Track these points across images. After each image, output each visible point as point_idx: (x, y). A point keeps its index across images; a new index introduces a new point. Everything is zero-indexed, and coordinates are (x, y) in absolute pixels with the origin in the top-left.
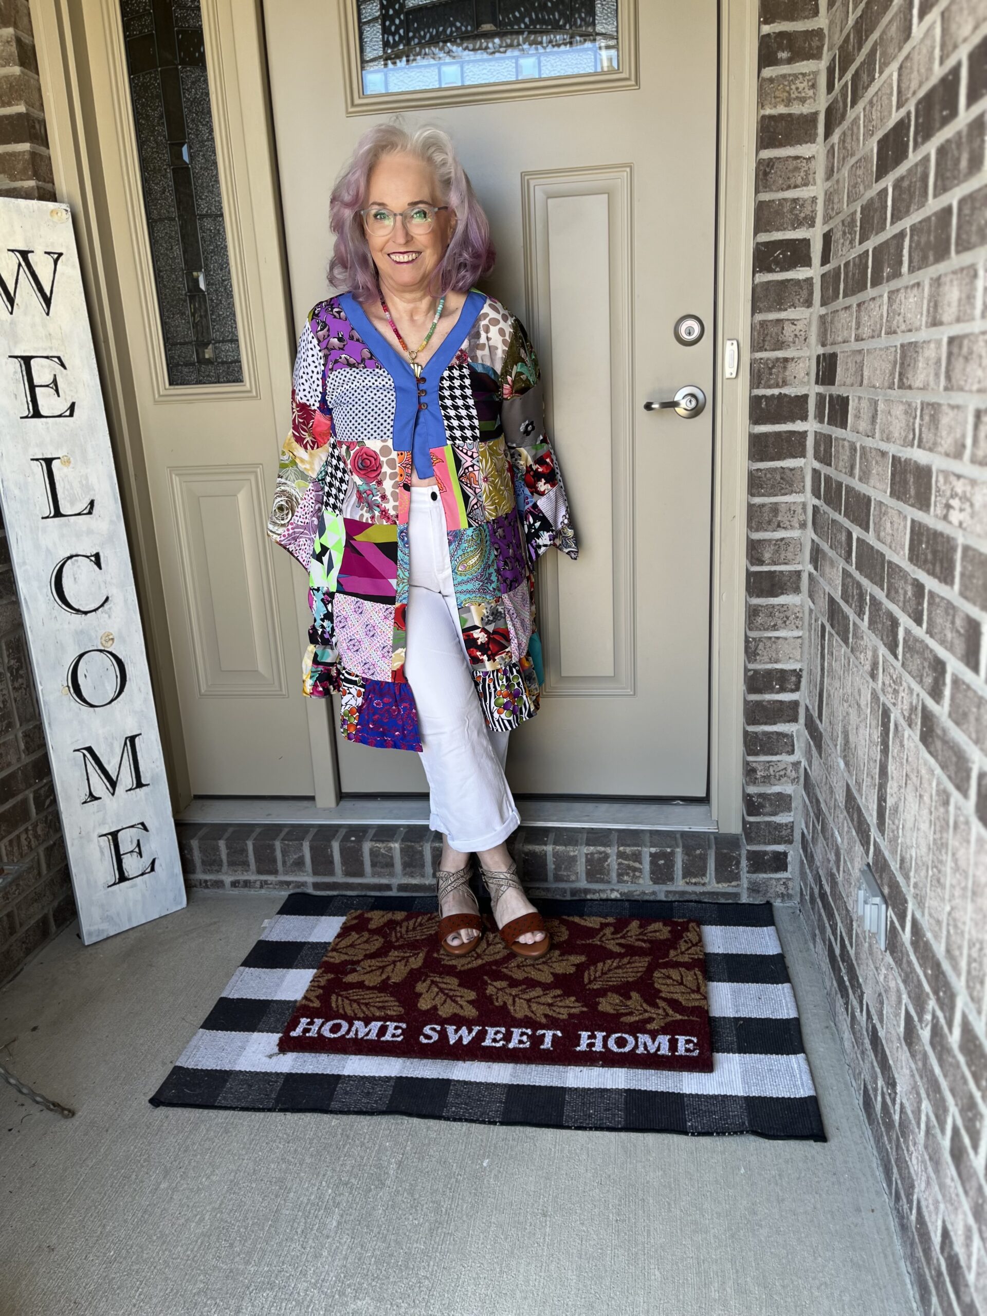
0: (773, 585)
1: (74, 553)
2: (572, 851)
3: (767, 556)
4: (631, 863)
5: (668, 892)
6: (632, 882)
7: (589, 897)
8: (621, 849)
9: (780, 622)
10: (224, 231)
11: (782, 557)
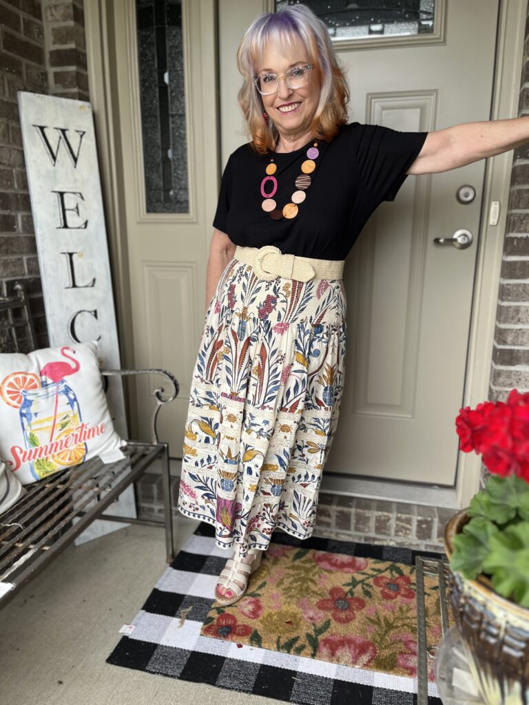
0: (512, 358)
1: (82, 309)
2: (367, 513)
3: (509, 339)
4: (405, 525)
5: (427, 546)
6: (404, 537)
7: (376, 543)
8: (399, 515)
9: (514, 382)
10: (185, 124)
11: (520, 340)
